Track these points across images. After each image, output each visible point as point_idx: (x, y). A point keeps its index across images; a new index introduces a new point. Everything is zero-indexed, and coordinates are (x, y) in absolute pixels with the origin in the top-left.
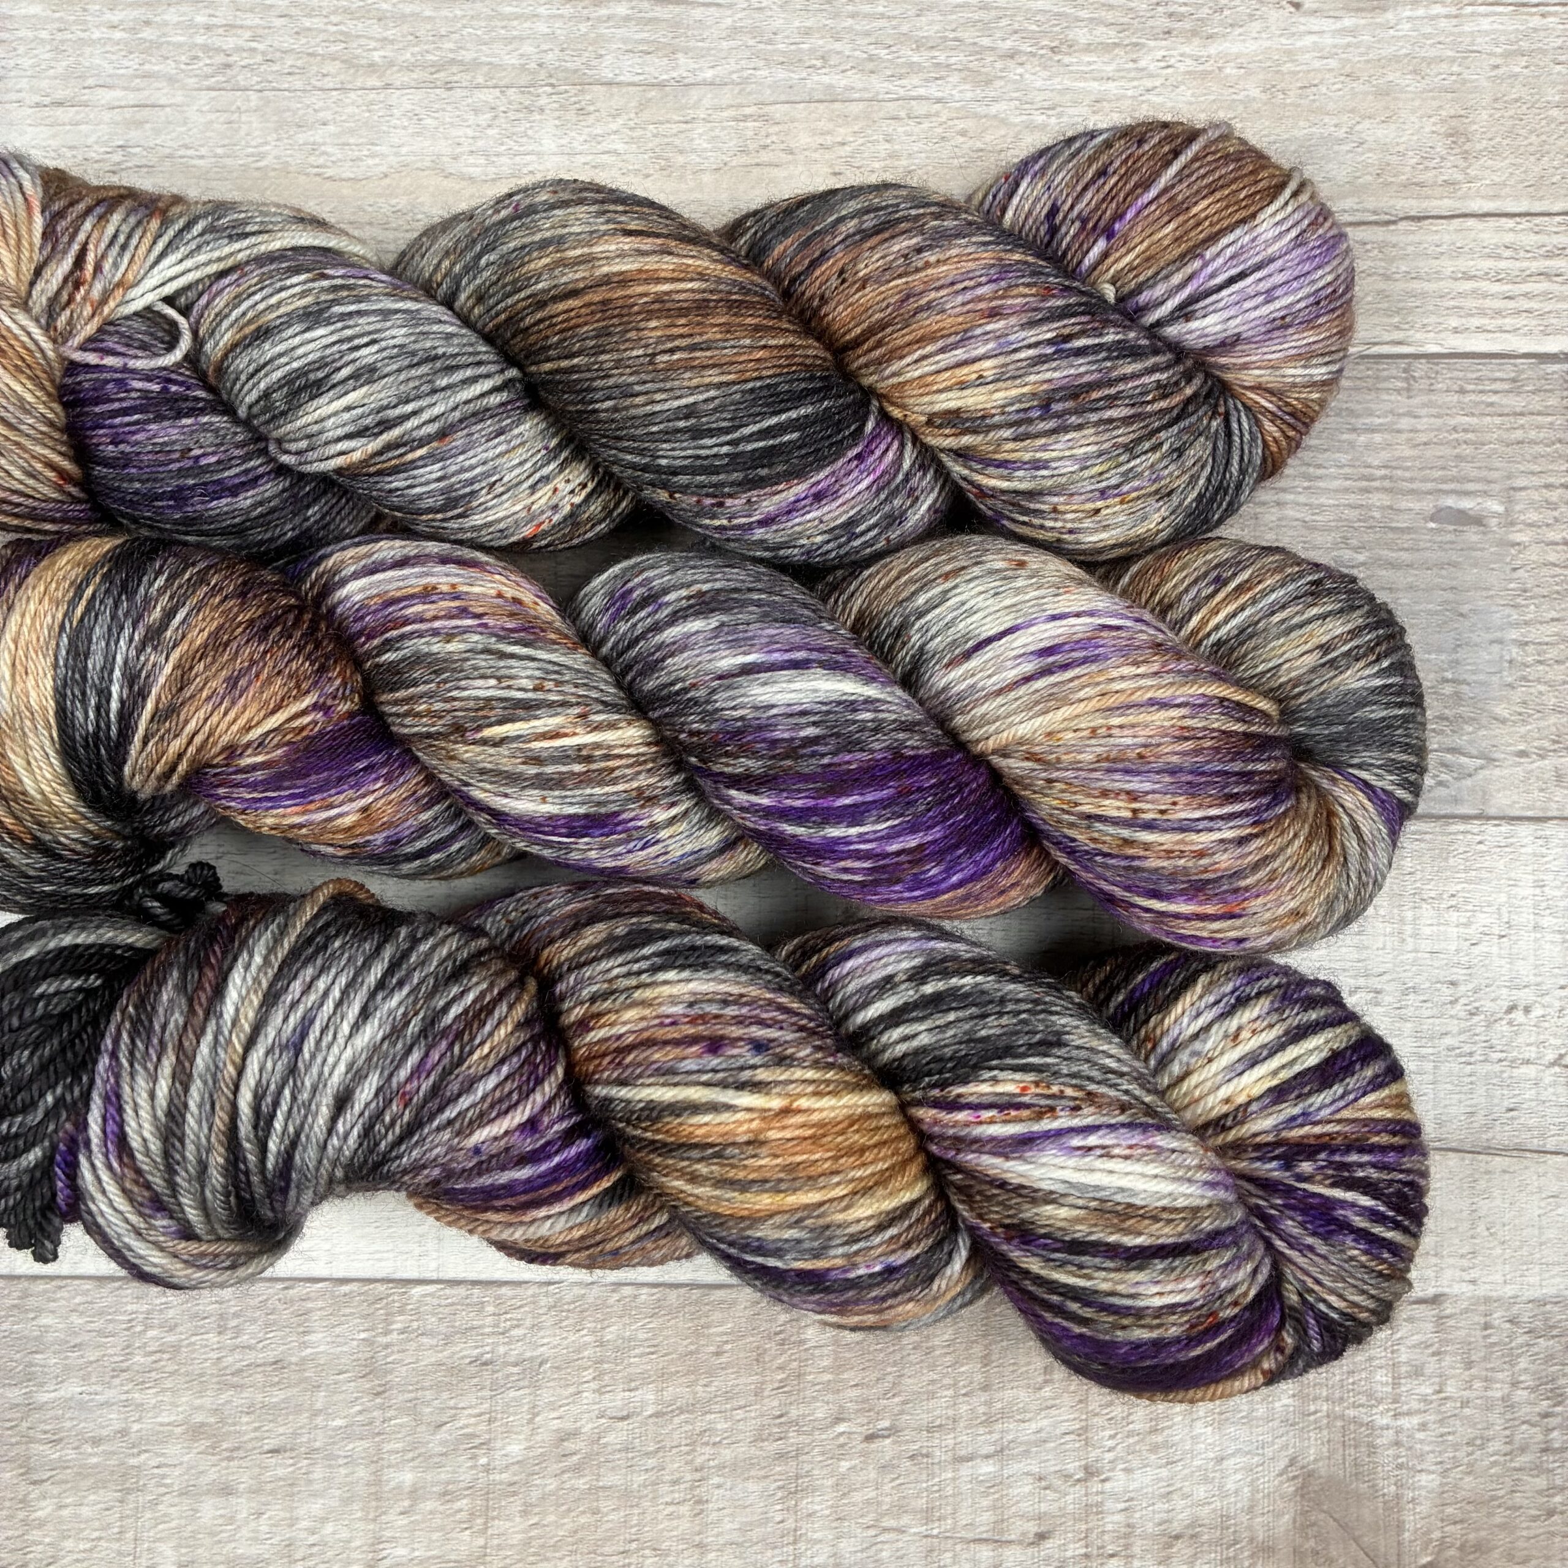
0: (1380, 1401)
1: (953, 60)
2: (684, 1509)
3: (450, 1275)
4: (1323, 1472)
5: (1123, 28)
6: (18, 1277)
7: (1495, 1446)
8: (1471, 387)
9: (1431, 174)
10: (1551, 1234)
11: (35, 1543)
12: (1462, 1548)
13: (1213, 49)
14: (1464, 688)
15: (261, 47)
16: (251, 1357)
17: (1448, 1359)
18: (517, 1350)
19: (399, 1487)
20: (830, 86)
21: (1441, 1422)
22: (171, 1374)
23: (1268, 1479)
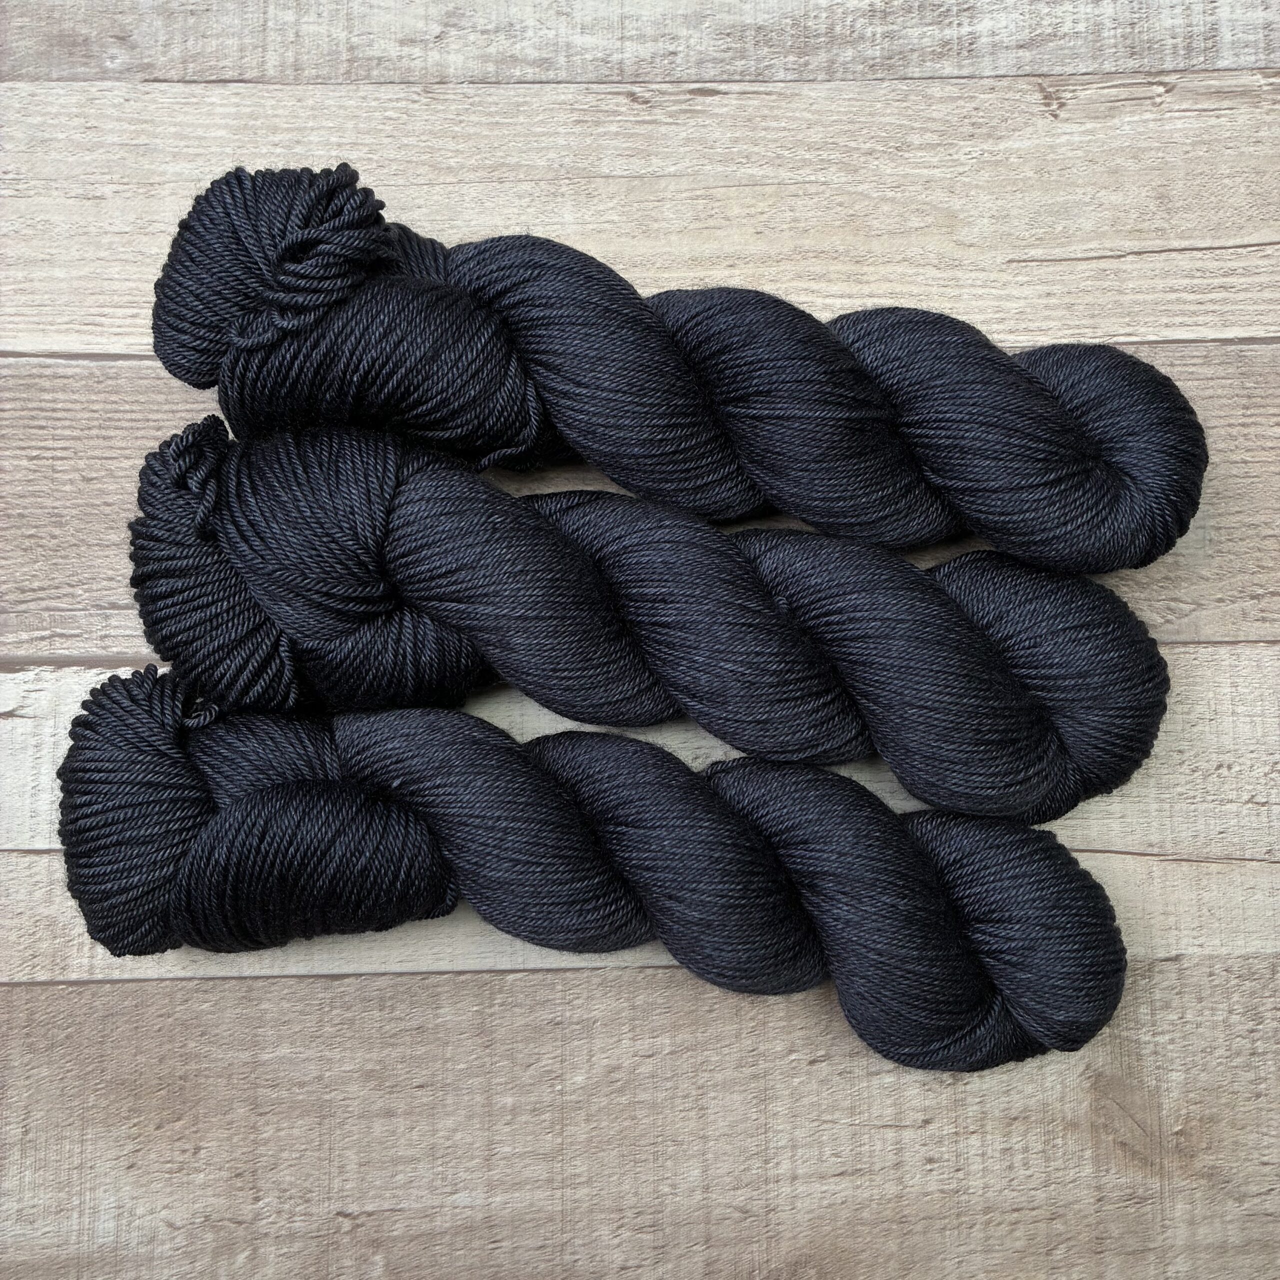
0: (1143, 1025)
1: (832, 157)
2: (693, 1114)
3: (531, 965)
4: (1108, 1072)
5: (942, 134)
6: (245, 978)
7: (1220, 1052)
8: (1178, 362)
9: (1147, 223)
10: (1250, 912)
11: (261, 1155)
12: (1201, 1120)
13: (1002, 146)
14: (1181, 559)
15: (375, 157)
16: (402, 1025)
17: (1186, 998)
18: (577, 1014)
19: (504, 1107)
20: (752, 175)
21: (1184, 1038)
22: (350, 1038)
23: (1072, 1079)
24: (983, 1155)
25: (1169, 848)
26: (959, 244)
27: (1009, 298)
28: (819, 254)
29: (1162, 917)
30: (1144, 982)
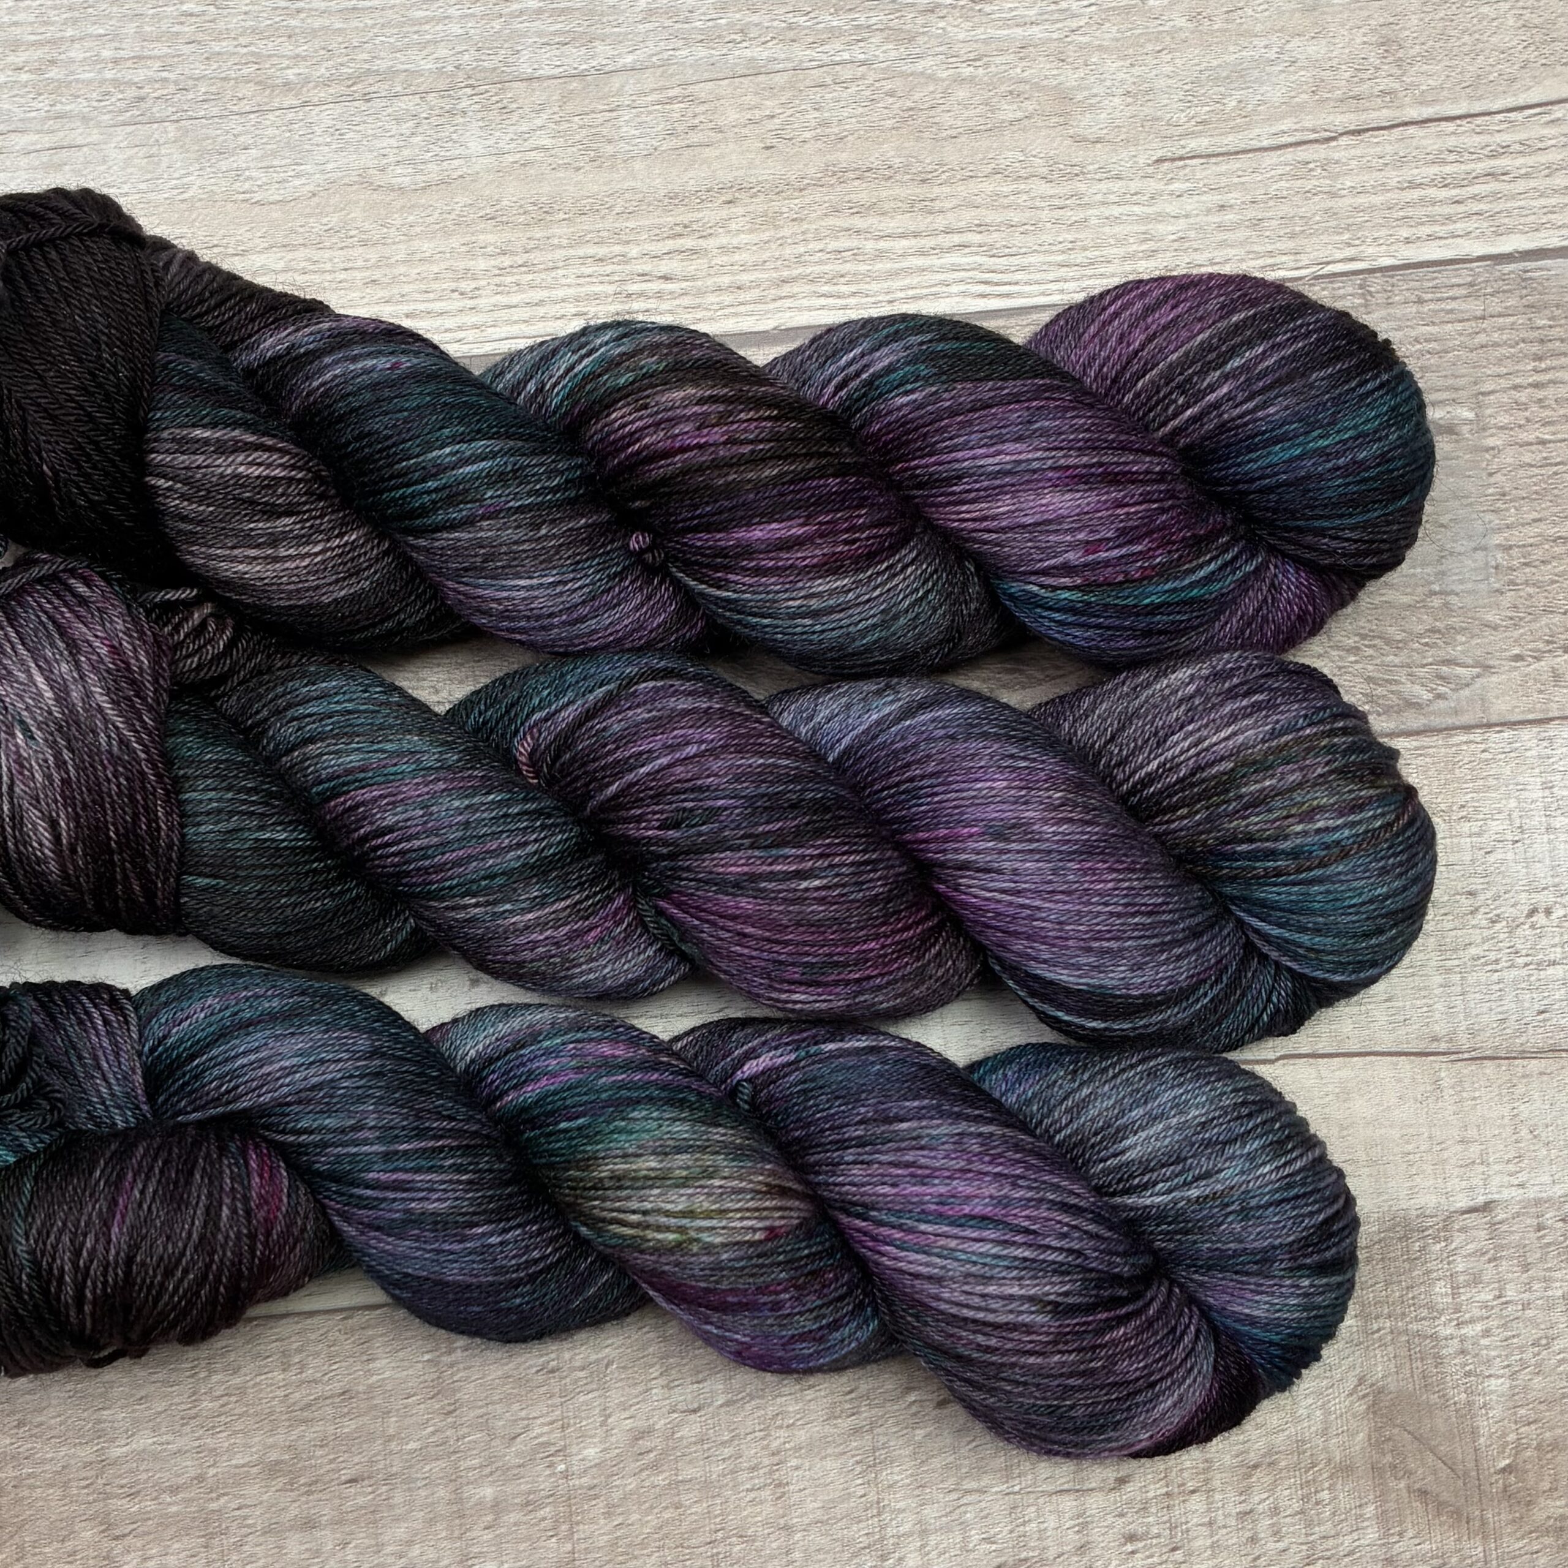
0: (1441, 1313)
1: (873, 21)
2: (766, 1494)
4: (1392, 1387)
8: (1430, 296)
9: (1366, 86)
12: (1538, 1448)
14: (1453, 599)
16: (318, 1390)
17: (1505, 1264)
19: (480, 1503)
20: (753, 60)
21: (1504, 1326)
22: (241, 1416)
23: (1339, 1402)
24: (1210, 1524)
25: (1464, 1041)
26: (1079, 140)
27: (1160, 217)
28: (864, 174)
29: (1459, 1148)
30: (1438, 1247)
